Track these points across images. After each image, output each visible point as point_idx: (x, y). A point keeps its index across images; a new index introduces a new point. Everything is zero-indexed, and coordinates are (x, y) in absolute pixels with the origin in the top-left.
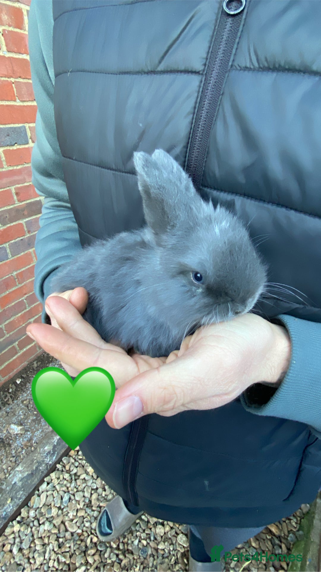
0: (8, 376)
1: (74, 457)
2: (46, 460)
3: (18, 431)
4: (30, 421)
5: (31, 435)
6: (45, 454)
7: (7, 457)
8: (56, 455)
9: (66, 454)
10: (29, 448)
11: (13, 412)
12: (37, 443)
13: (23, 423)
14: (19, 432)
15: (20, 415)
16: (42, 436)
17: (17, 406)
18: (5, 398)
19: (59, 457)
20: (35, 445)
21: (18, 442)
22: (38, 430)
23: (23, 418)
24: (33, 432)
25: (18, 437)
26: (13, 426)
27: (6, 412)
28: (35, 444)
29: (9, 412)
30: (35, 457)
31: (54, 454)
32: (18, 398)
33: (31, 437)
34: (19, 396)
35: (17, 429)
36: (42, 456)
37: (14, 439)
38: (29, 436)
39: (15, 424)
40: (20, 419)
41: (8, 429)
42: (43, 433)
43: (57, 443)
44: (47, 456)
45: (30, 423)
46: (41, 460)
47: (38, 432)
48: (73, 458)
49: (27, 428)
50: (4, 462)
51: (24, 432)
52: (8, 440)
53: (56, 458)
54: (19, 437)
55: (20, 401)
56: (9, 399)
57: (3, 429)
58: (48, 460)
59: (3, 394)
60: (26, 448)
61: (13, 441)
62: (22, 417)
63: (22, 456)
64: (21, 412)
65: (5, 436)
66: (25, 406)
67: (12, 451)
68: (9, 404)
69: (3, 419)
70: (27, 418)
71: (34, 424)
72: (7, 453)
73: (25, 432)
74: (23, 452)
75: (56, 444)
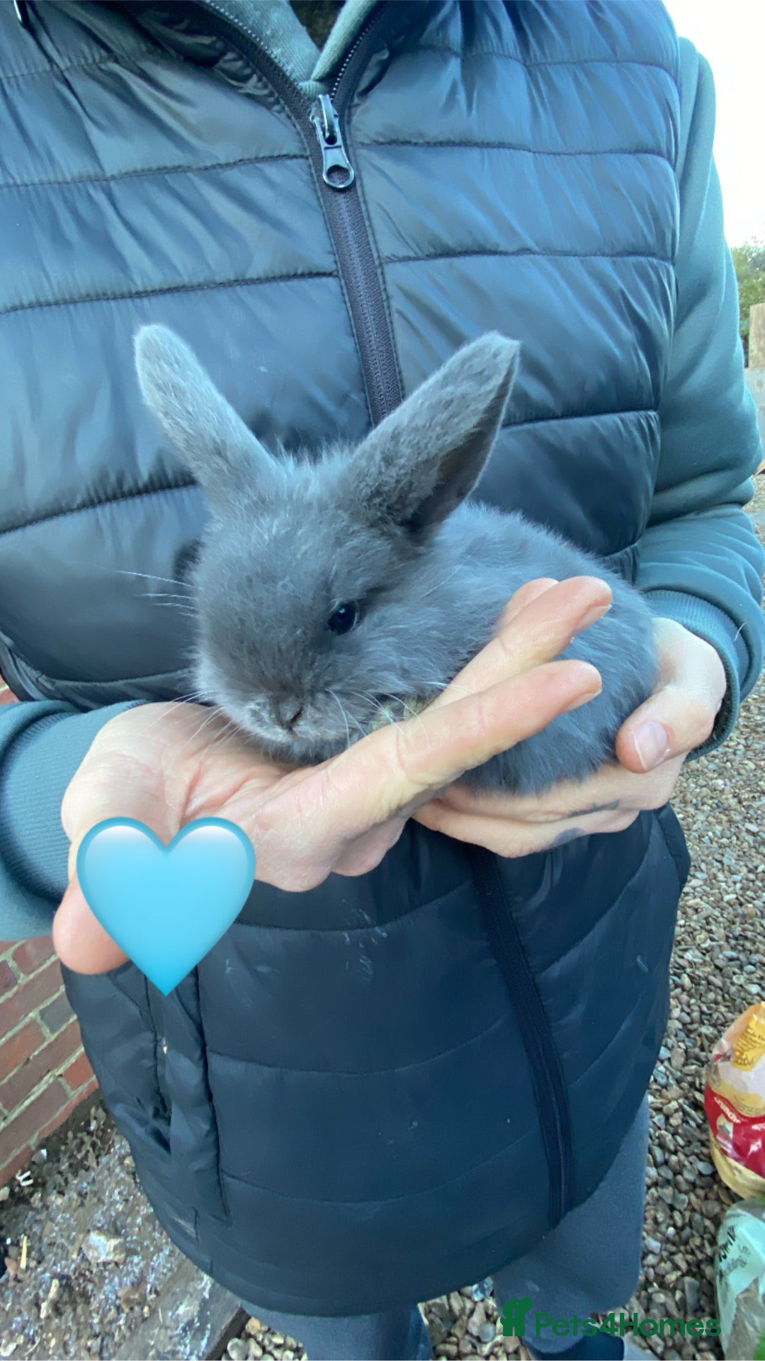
0: (86, 1085)
1: (260, 1337)
2: (181, 1348)
3: (108, 1254)
4: (139, 1220)
5: (142, 1265)
6: (179, 1331)
7: (79, 1338)
8: (208, 1333)
9: (238, 1329)
10: (137, 1309)
11: (95, 1193)
12: (157, 1292)
13: (123, 1227)
14: (110, 1258)
15: (114, 1203)
16: (170, 1270)
17: (106, 1172)
18: (79, 1151)
19: (217, 1339)
20: (152, 1300)
21: (107, 1288)
22: (162, 1250)
23: (123, 1212)
24: (148, 1257)
25: (107, 1274)
26: (95, 1238)
27: (80, 1194)
28: (153, 1296)
29: (86, 1194)
30: (151, 1338)
31: (202, 1330)
32: (109, 1149)
33: (142, 1272)
34: (113, 1142)
35: (105, 1246)
36: (171, 1338)
37: (96, 1280)
38: (137, 1270)
39: (100, 1230)
40: (114, 1214)
41: (83, 1246)
42: (173, 1259)
43: (211, 1294)
44: (183, 1338)
45: (140, 1229)
46: (169, 1348)
47: (161, 1254)
48: (258, 1343)
49: (132, 1242)
50: (72, 1350)
51: (123, 1256)
52: (81, 1281)
53: (207, 1345)
54: (111, 1272)
55: (116, 1157)
56: (88, 1151)
57: (70, 1248)
58: (188, 1350)
59: (75, 1137)
60: (127, 1310)
61: (95, 1285)
62: (120, 1207)
63: (117, 1334)
64: (116, 1191)
65: (76, 1269)
66: (128, 1173)
67: (93, 1318)
68: (87, 1169)
69: (72, 1216)
70: (131, 1211)
71: (150, 1229)
72: (78, 1323)
73: (127, 1256)
74: (121, 1322)
75: (207, 1296)
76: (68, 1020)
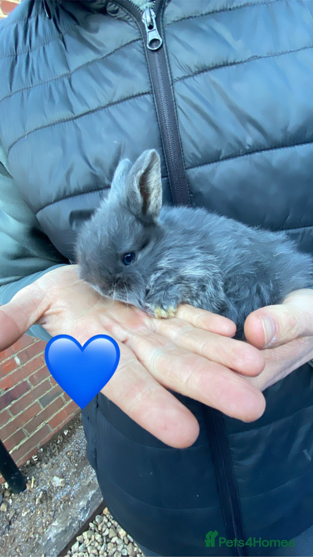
0: (57, 427)
1: (107, 516)
2: (79, 516)
3: (59, 484)
4: (71, 474)
5: (70, 488)
6: (79, 510)
7: (47, 511)
8: (88, 512)
9: (99, 511)
10: (67, 502)
11: (57, 464)
12: (74, 498)
13: (65, 475)
14: (60, 485)
15: (63, 467)
16: (79, 490)
17: (61, 457)
18: (53, 450)
19: (91, 514)
20: (72, 500)
21: (58, 495)
22: (77, 484)
23: (65, 471)
24: (72, 486)
25: (58, 490)
26: (56, 478)
27: (52, 464)
28: (73, 499)
29: (54, 464)
30: (70, 512)
31: (87, 510)
32: (63, 449)
33: (70, 491)
34: (65, 447)
35: (58, 481)
36: (76, 512)
37: (55, 492)
38: (68, 490)
39: (57, 476)
40: (62, 471)
41: (52, 481)
42: (80, 487)
43: (91, 499)
44: (80, 513)
45: (71, 476)
46: (76, 516)
47: (77, 485)
48: (107, 518)
49: (67, 480)
50: (45, 516)
51: (64, 485)
52: (50, 492)
53: (88, 516)
54: (60, 490)
55: (65, 452)
56: (56, 450)
57: (47, 481)
58: (82, 517)
59: (52, 445)
60: (63, 503)
61: (54, 493)
62: (64, 469)
63: (59, 510)
64: (64, 464)
65: (48, 489)
66: (68, 457)
67: (52, 505)
68: (55, 456)
69: (49, 471)
70: (68, 470)
71: (74, 477)
72: (47, 506)
73: (65, 485)
74: (61, 507)
75: (90, 500)
76: (49, 403)
